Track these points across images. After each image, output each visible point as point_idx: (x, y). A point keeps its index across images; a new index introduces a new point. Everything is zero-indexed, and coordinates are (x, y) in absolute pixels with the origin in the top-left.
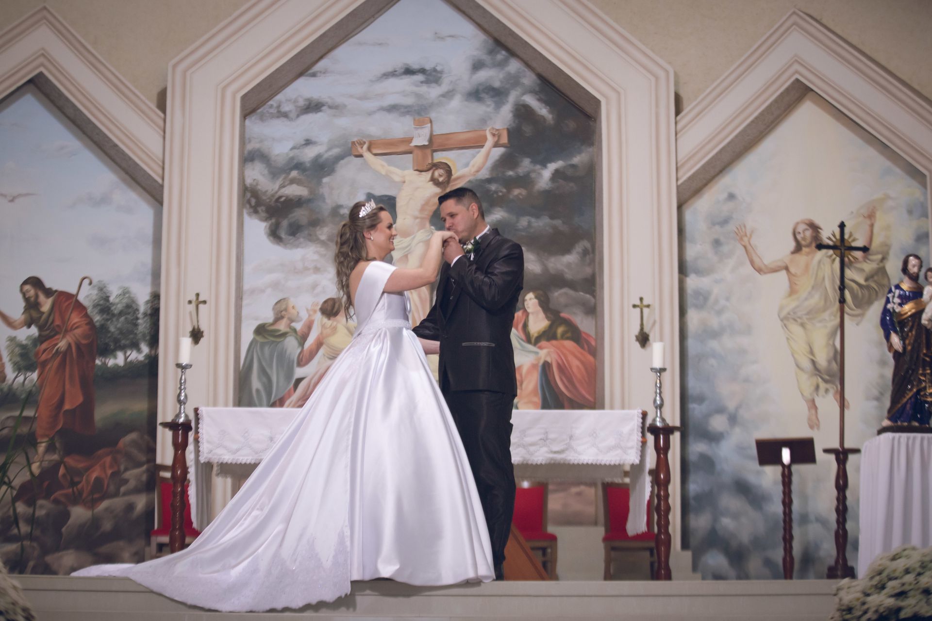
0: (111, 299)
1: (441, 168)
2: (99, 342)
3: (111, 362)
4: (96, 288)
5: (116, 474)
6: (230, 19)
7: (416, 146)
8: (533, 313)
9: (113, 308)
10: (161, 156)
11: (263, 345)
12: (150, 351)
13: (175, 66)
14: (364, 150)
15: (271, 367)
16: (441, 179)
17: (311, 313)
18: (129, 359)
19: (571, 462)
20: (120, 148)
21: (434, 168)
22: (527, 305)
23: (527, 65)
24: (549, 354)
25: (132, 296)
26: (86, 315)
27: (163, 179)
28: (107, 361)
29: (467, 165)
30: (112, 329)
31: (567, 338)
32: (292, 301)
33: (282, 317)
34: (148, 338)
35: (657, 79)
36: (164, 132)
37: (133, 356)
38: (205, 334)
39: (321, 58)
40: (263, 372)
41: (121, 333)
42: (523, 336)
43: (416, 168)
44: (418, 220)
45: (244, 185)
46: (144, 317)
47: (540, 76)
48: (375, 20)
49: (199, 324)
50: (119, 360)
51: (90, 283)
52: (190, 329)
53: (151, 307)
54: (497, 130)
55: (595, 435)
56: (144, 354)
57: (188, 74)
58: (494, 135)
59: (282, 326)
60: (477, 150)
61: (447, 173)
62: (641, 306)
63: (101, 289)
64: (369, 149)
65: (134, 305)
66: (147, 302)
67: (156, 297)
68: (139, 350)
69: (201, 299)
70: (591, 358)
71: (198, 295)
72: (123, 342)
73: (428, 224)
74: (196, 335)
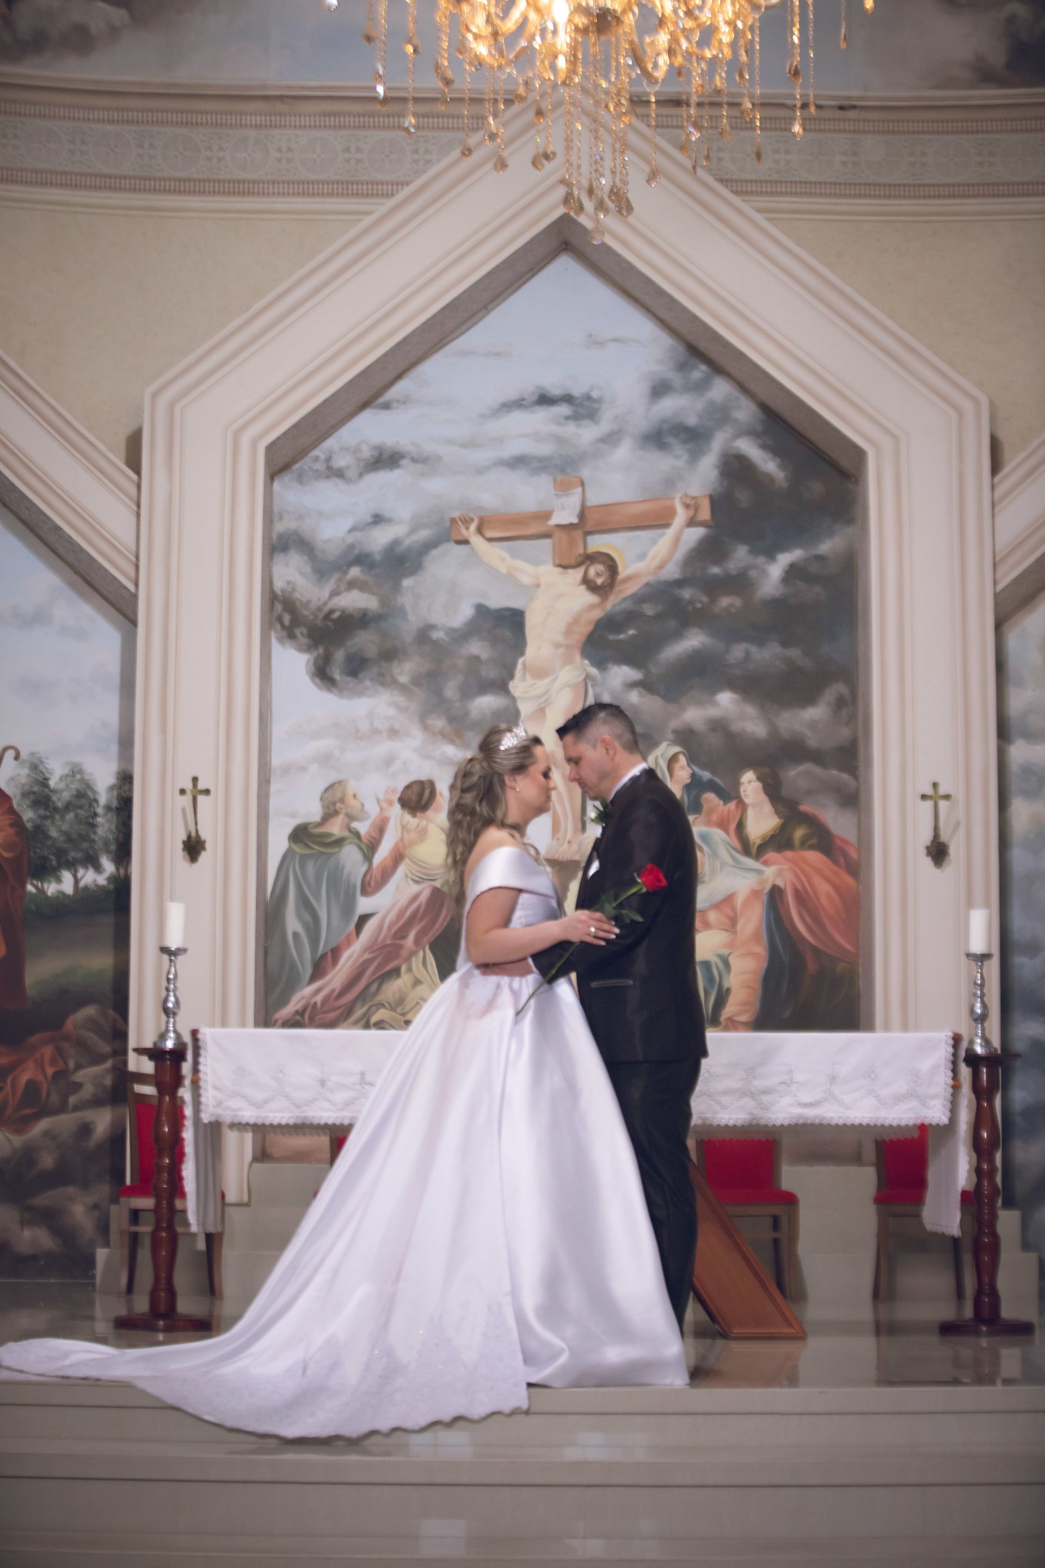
0: (52, 783)
1: (599, 563)
2: (32, 854)
3: (51, 889)
4: (27, 765)
5: (61, 1075)
6: (246, 316)
7: (559, 526)
8: (753, 806)
9: (54, 798)
10: (133, 547)
11: (303, 859)
12: (117, 869)
13: (155, 396)
14: (470, 533)
15: (317, 896)
16: (599, 581)
17: (384, 805)
18: (82, 884)
19: (833, 1122)
20: (64, 532)
21: (588, 563)
22: (744, 791)
23: (743, 388)
24: (780, 873)
25: (86, 777)
26: (11, 811)
27: (137, 585)
28: (46, 886)
29: (642, 556)
30: (54, 833)
31: (812, 847)
32: (353, 786)
33: (336, 813)
34: (113, 847)
35: (960, 413)
36: (138, 505)
37: (89, 877)
38: (208, 845)
39: (399, 377)
40: (305, 904)
41: (69, 839)
42: (736, 842)
43: (557, 562)
44: (561, 650)
45: (272, 591)
46: (106, 813)
47: (765, 408)
48: (488, 313)
49: (199, 828)
50: (65, 884)
51: (17, 757)
52: (184, 837)
53: (118, 795)
54: (694, 498)
55: (873, 1075)
56: (106, 874)
57: (178, 408)
58: (687, 506)
59: (336, 828)
60: (659, 531)
61: (609, 571)
62: (934, 796)
63: (34, 767)
64: (480, 530)
65: (90, 793)
66: (111, 788)
67: (126, 779)
68: (98, 868)
69: (201, 786)
70: (849, 880)
71: (195, 780)
72: (72, 854)
73: (578, 657)
74: (193, 848)
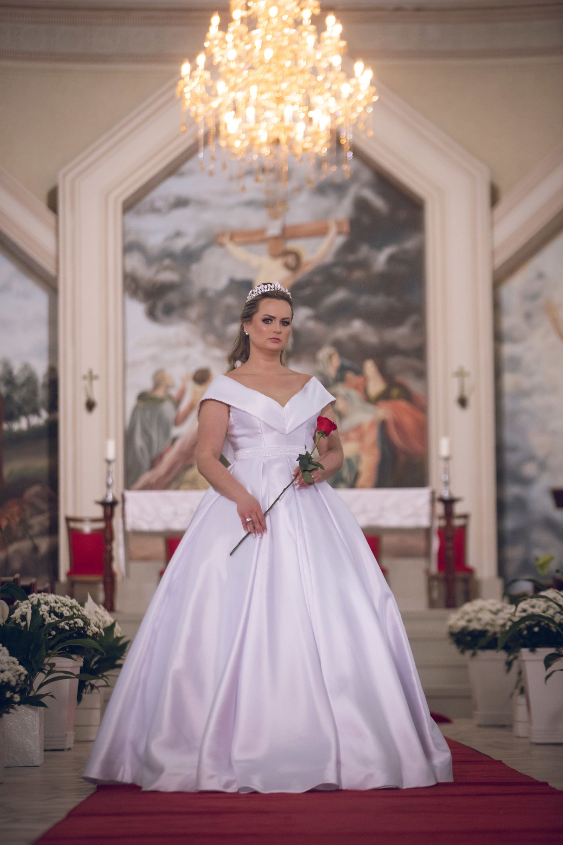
0: (14, 373)
1: (291, 255)
3: (16, 427)
4: (2, 364)
5: (23, 521)
7: (270, 237)
8: (372, 378)
9: (16, 381)
11: (144, 410)
12: (51, 416)
13: (65, 175)
14: (226, 240)
15: (152, 428)
16: (292, 265)
17: (185, 380)
18: (31, 424)
21: (286, 255)
22: (367, 372)
24: (386, 413)
25: (32, 370)
27: (57, 272)
28: (13, 425)
29: (315, 250)
30: (16, 398)
31: (402, 399)
32: (168, 372)
33: (160, 385)
34: (47, 405)
35: (474, 178)
36: (58, 232)
37: (35, 420)
38: (97, 403)
40: (146, 433)
41: (24, 401)
42: (363, 397)
43: (271, 255)
46: (43, 388)
49: (92, 394)
50: (22, 424)
52: (85, 400)
53: (48, 379)
54: (340, 220)
56: (44, 419)
57: (77, 181)
58: (337, 224)
59: (160, 393)
61: (296, 259)
62: (461, 374)
63: (5, 365)
64: (231, 239)
65: (34, 378)
66: (45, 375)
67: (53, 370)
68: (39, 415)
69: (94, 374)
70: (422, 415)
72: (26, 408)
74: (90, 406)
